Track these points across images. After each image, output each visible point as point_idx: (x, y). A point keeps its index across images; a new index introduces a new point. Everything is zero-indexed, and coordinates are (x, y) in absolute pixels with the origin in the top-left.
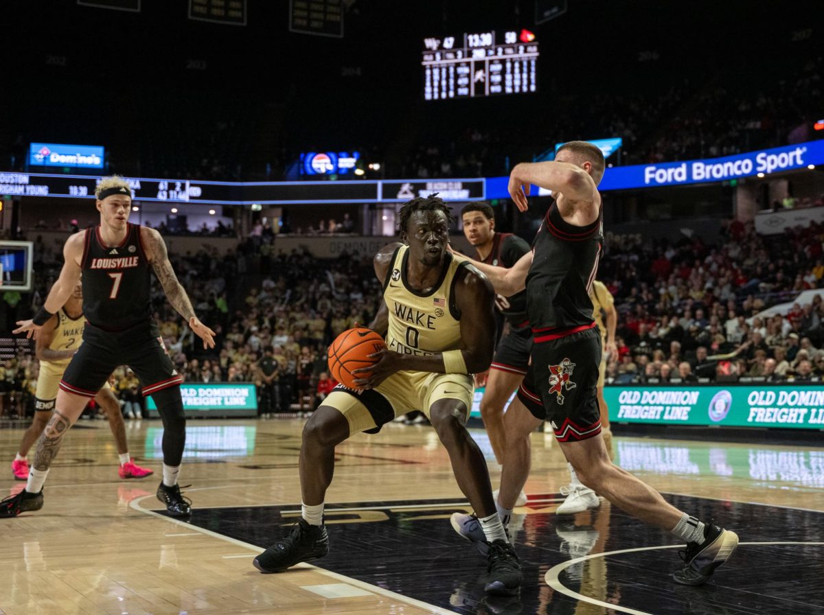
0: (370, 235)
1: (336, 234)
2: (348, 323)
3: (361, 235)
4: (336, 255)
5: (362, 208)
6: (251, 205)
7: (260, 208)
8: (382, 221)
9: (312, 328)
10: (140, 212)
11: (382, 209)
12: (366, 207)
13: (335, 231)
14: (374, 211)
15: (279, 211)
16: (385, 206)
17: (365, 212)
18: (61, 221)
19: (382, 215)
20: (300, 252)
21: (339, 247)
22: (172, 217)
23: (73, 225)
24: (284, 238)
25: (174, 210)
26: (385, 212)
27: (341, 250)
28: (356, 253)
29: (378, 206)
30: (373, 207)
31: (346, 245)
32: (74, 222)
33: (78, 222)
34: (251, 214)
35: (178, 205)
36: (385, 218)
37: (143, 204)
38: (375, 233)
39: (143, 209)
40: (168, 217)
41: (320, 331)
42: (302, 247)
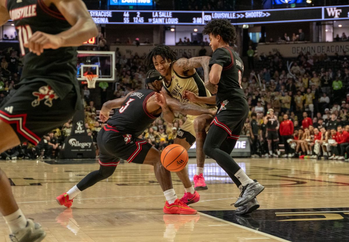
0: (318, 41)
1: (296, 42)
2: (304, 98)
3: (312, 42)
4: (296, 55)
5: (312, 24)
6: (242, 25)
7: (248, 27)
8: (325, 32)
9: (283, 101)
10: (175, 32)
11: (325, 25)
12: (315, 23)
13: (296, 40)
14: (320, 26)
15: (260, 28)
16: (326, 23)
17: (314, 27)
18: (129, 38)
19: (325, 29)
20: (273, 53)
21: (298, 50)
22: (194, 34)
23: (137, 41)
24: (263, 45)
25: (196, 30)
26: (327, 26)
27: (299, 52)
28: (309, 53)
29: (322, 23)
30: (319, 24)
31: (302, 48)
32: (138, 39)
33: (140, 40)
34: (242, 30)
35: (197, 26)
36: (327, 30)
37: (177, 27)
38: (320, 40)
39: (177, 30)
40: (192, 34)
41: (288, 103)
42: (274, 50)
